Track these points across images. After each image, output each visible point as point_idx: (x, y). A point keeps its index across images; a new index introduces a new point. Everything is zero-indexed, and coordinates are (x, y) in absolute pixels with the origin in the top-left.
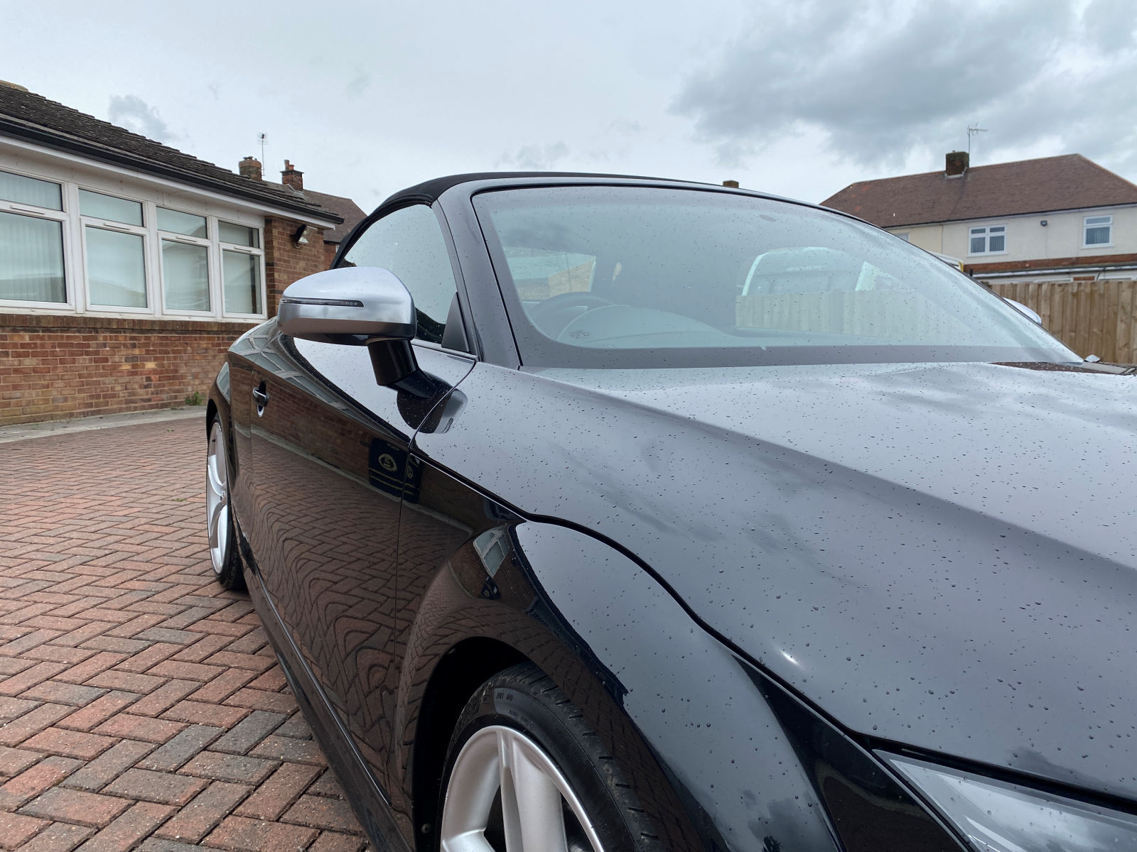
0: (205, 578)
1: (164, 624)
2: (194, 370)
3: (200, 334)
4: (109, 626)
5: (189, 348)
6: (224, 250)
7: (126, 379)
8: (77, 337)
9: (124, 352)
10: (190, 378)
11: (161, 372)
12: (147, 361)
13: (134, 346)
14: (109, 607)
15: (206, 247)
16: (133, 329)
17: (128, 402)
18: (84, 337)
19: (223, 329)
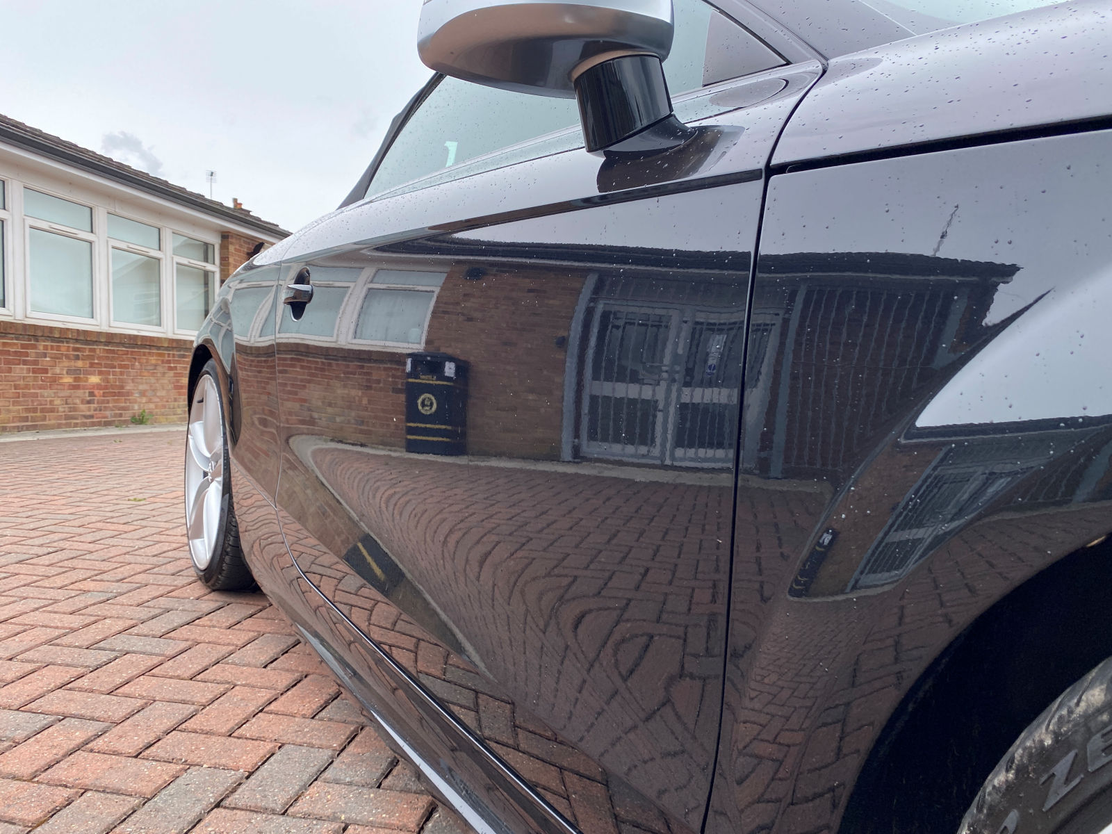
0: (181, 578)
1: (135, 630)
2: (141, 387)
3: (150, 349)
4: (57, 633)
5: (137, 364)
6: (178, 263)
7: (67, 393)
8: (15, 345)
9: (66, 363)
10: (137, 395)
11: (106, 388)
12: (89, 374)
13: (77, 358)
14: (56, 610)
15: (159, 260)
16: (76, 339)
17: (67, 417)
18: (22, 344)
19: (174, 345)
